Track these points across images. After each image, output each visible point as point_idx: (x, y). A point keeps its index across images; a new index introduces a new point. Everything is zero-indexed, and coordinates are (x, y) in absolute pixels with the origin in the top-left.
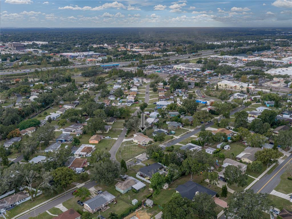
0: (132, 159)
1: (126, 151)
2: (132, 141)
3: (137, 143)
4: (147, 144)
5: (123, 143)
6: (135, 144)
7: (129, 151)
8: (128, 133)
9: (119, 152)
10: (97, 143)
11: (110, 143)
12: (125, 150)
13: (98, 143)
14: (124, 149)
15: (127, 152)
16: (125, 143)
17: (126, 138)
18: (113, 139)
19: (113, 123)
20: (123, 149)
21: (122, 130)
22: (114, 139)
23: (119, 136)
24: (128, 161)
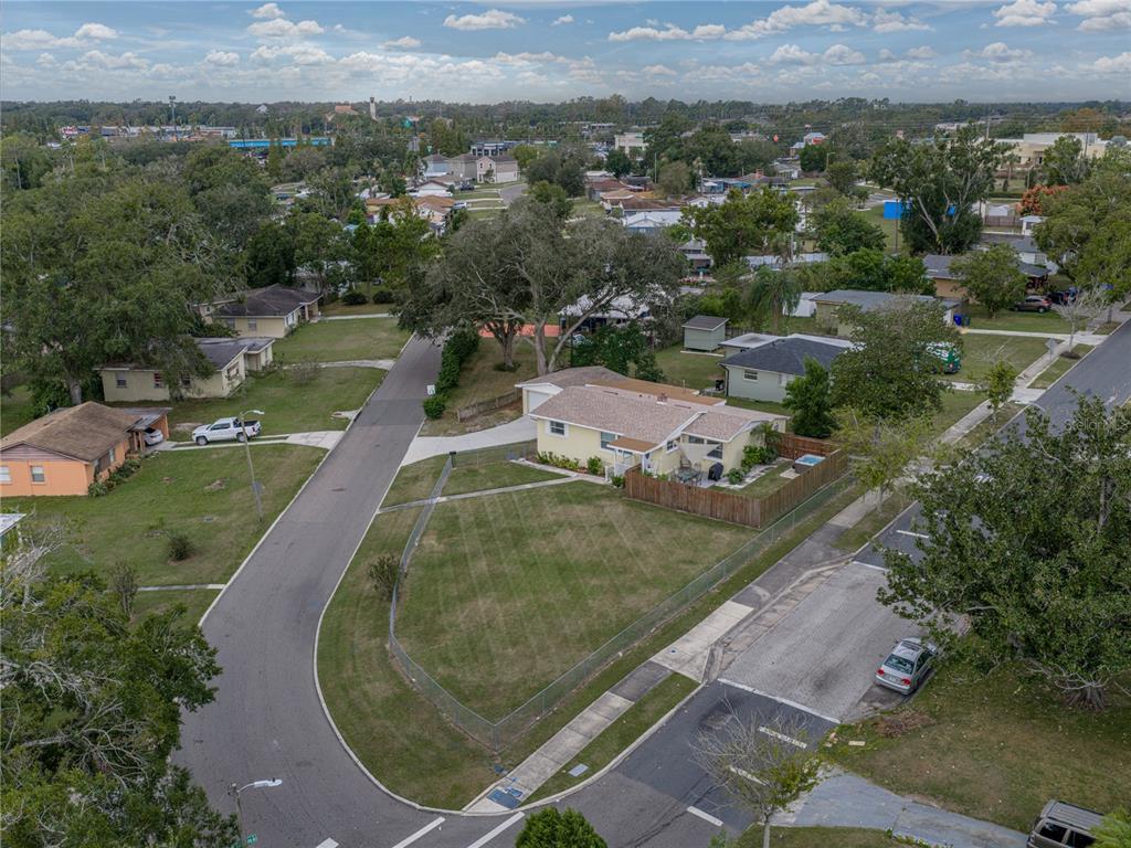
0: (616, 703)
1: (482, 565)
2: (528, 448)
3: (594, 467)
4: (730, 461)
5: (411, 477)
6: (574, 476)
7: (531, 565)
8: (454, 385)
9: (368, 586)
10: (82, 491)
11: (248, 484)
12: (460, 561)
13: (94, 493)
14: (441, 535)
15: (496, 576)
16: (437, 475)
17: (442, 424)
18: (284, 449)
19: (292, 332)
20: (431, 541)
21: (384, 371)
22: (295, 439)
23: (351, 415)
24: (571, 739)
